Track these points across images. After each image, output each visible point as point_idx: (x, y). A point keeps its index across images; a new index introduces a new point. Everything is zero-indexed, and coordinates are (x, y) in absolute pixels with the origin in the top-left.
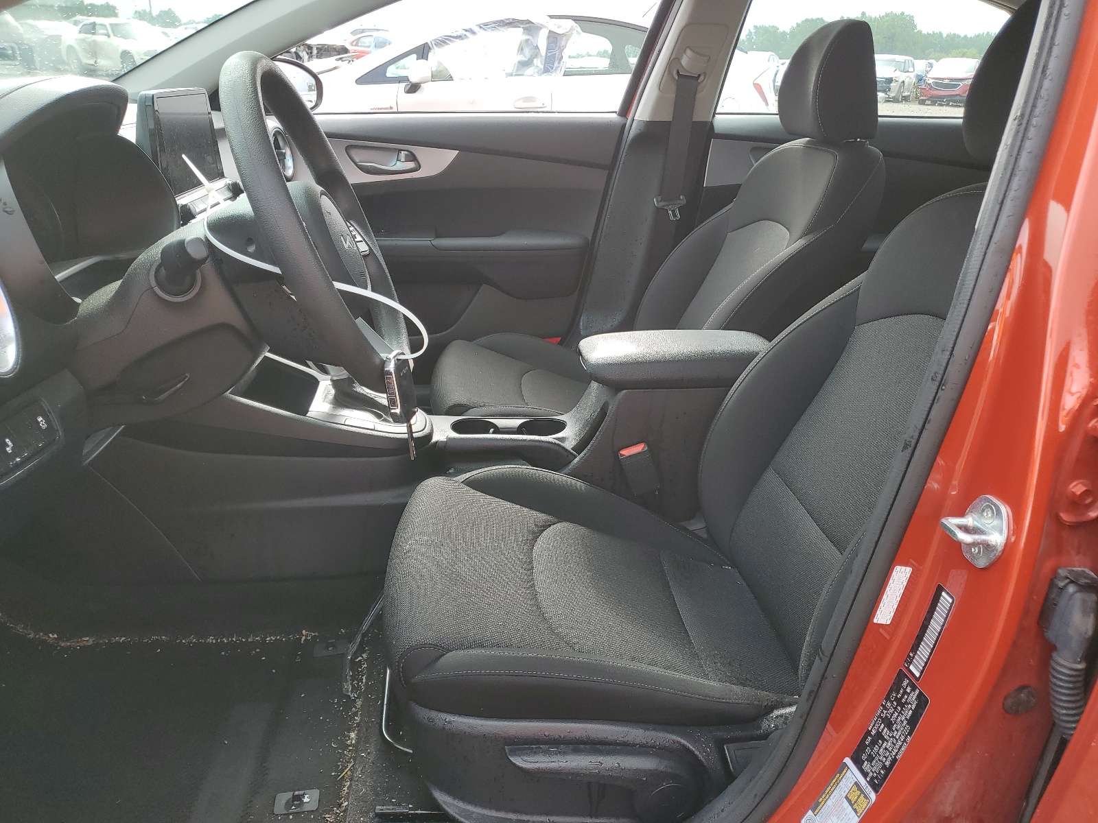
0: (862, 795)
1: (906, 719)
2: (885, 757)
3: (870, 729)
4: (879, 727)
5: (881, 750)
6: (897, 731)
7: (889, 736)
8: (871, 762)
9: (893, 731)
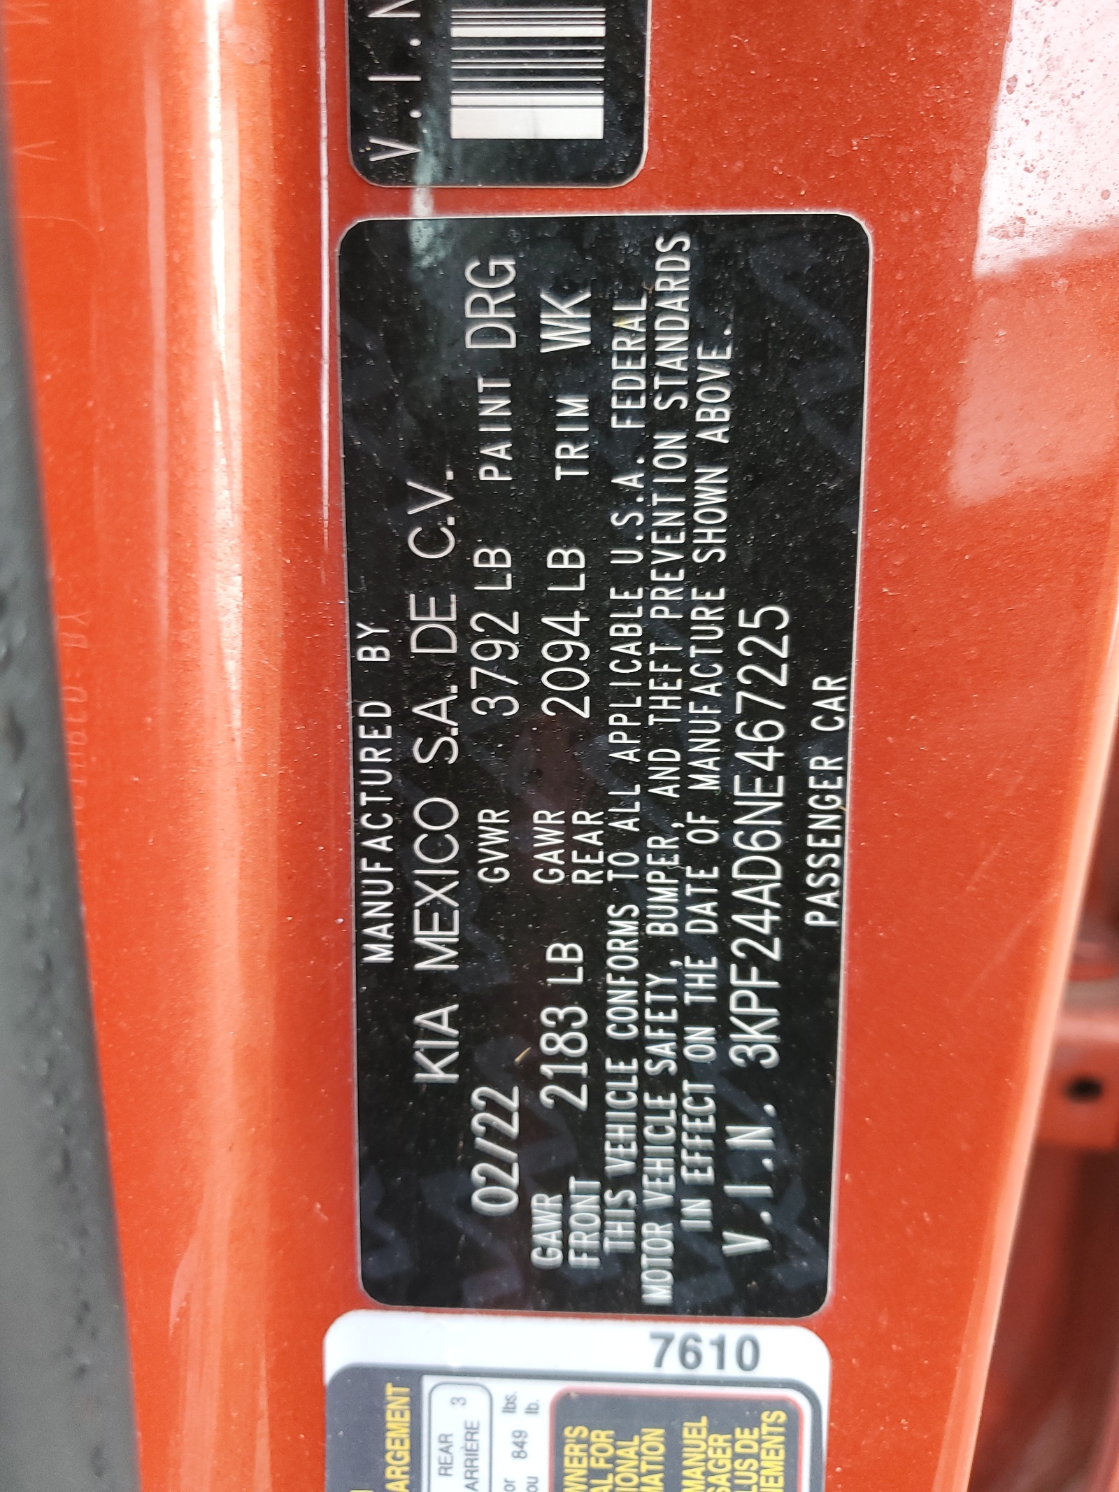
0: (694, 1433)
1: (704, 577)
2: (693, 1015)
3: (382, 954)
4: (469, 858)
5: (621, 998)
6: (676, 736)
7: (614, 841)
8: (592, 1166)
9: (638, 773)
